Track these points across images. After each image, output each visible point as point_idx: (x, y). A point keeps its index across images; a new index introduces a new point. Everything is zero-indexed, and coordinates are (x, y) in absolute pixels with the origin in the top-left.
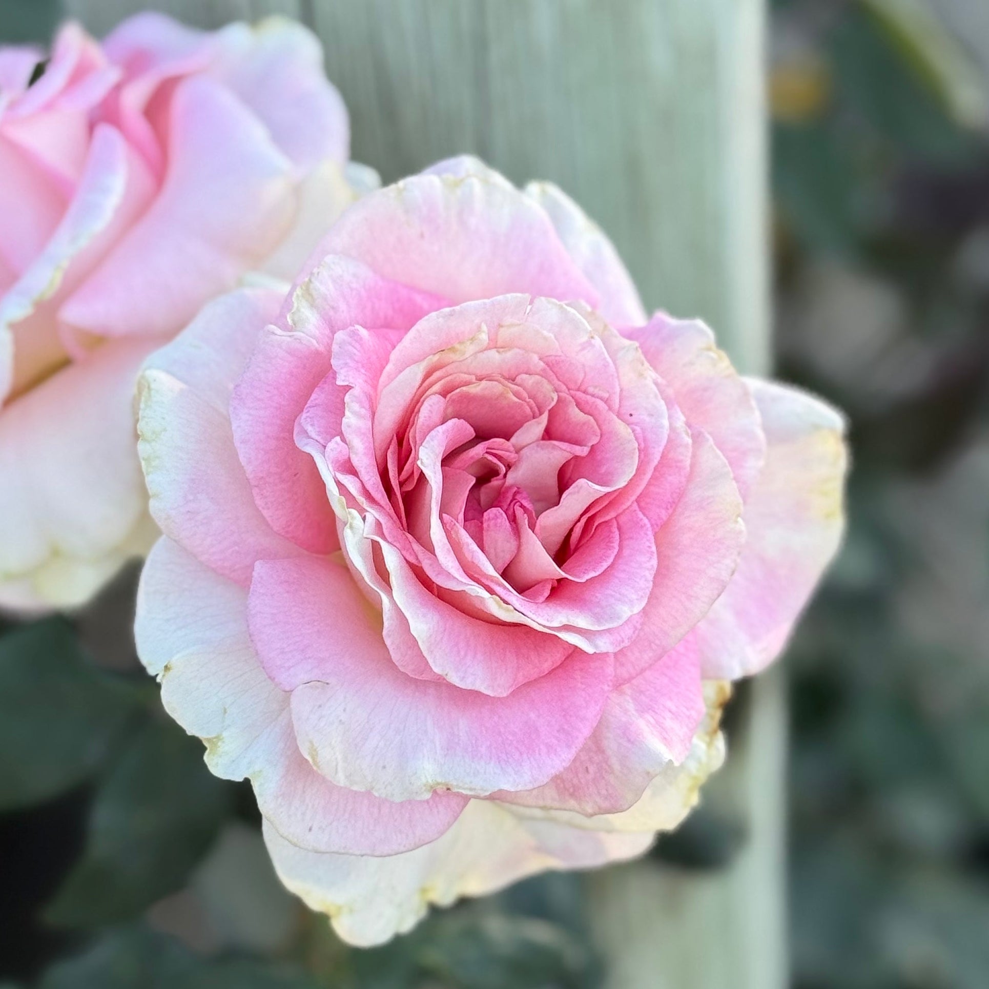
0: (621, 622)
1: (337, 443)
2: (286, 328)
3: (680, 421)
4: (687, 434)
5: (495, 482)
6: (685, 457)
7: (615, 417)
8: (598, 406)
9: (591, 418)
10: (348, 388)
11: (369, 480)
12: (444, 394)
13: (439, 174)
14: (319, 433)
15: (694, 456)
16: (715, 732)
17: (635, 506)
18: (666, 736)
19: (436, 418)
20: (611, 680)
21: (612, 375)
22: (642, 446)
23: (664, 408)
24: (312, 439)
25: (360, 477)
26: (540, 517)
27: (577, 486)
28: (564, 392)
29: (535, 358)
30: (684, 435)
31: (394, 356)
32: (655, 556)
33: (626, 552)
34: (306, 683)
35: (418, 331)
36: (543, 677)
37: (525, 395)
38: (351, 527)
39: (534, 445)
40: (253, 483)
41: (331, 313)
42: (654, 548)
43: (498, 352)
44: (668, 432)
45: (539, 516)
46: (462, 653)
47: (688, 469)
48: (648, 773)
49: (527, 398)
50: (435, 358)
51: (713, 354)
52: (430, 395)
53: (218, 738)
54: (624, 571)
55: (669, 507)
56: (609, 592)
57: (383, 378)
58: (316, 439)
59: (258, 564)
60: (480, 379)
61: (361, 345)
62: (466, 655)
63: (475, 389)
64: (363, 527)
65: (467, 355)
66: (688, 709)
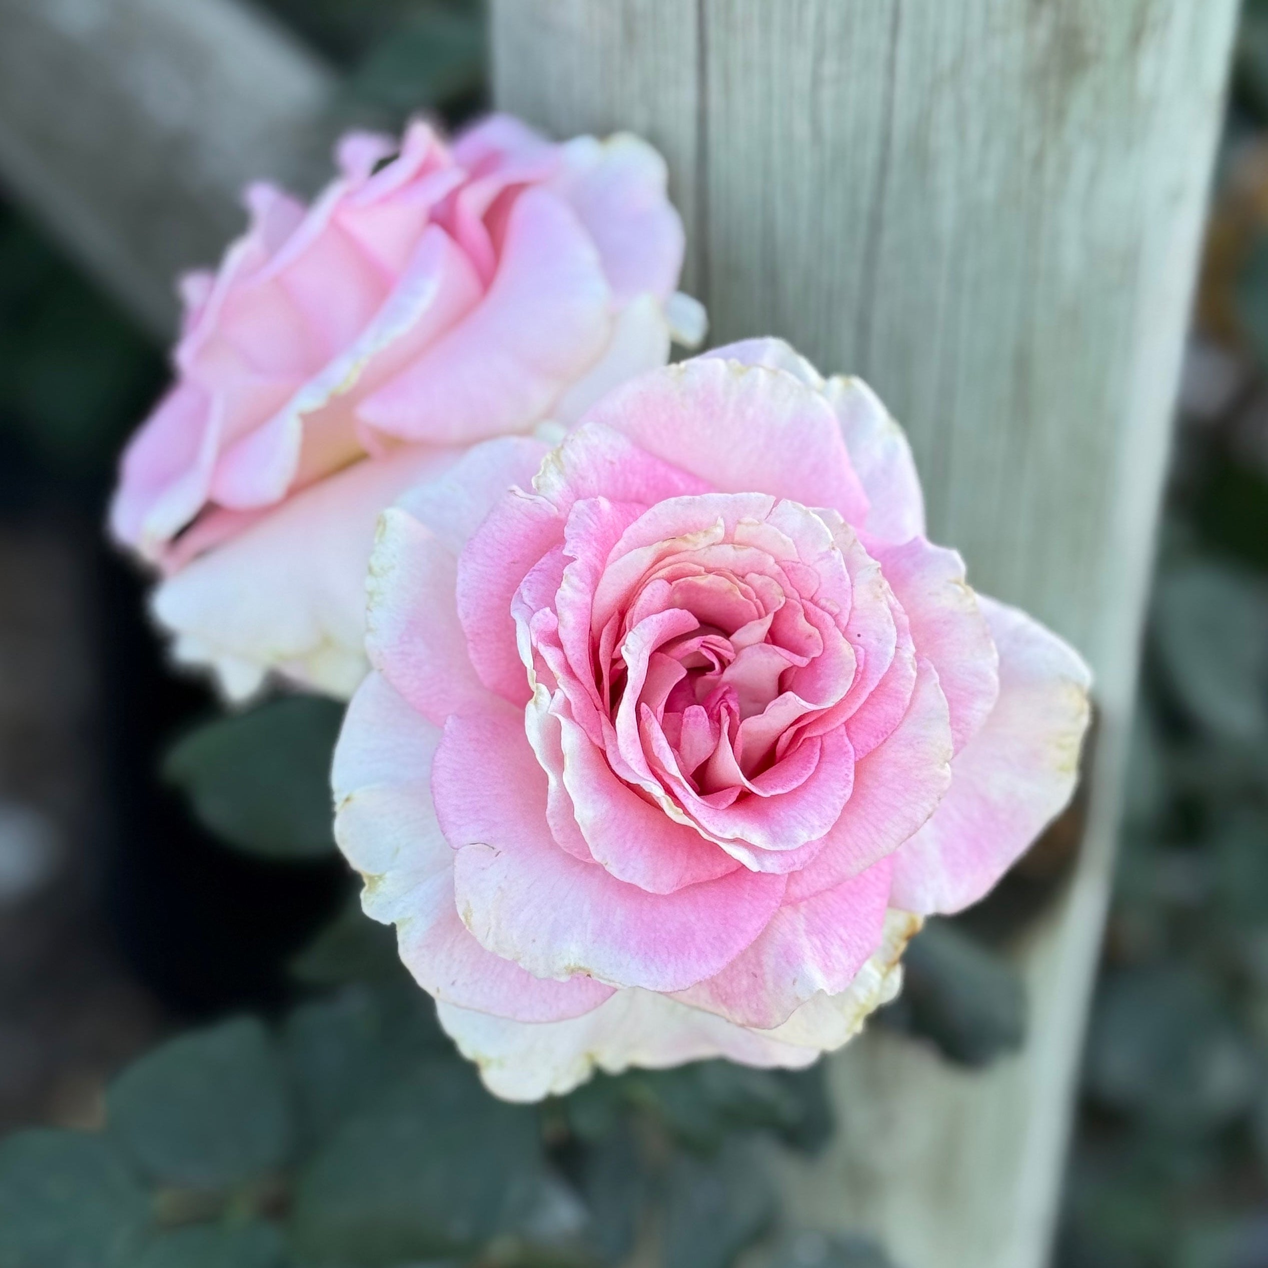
0: (796, 846)
1: (544, 614)
2: (528, 489)
3: (910, 649)
4: (913, 667)
5: (710, 676)
6: (907, 689)
7: (840, 634)
8: (826, 621)
9: (817, 631)
10: (572, 559)
11: (574, 655)
12: (670, 580)
13: (726, 358)
14: (534, 600)
15: (915, 691)
16: (894, 964)
17: (843, 730)
18: (829, 964)
19: (658, 602)
20: (780, 897)
21: (846, 591)
22: (861, 669)
23: (895, 635)
24: (525, 604)
25: (565, 650)
26: (744, 721)
27: (785, 698)
28: (796, 600)
29: (771, 560)
30: (910, 666)
31: (628, 532)
32: (851, 785)
33: (822, 776)
34: (473, 844)
35: (654, 513)
36: (714, 881)
37: (754, 595)
38: (536, 702)
39: (757, 646)
40: (469, 637)
41: (580, 482)
42: (852, 777)
43: (734, 548)
44: (891, 660)
45: (742, 721)
46: (628, 845)
47: (907, 702)
48: (798, 998)
49: (755, 597)
50: (666, 544)
51: (960, 589)
52: (655, 579)
53: (380, 877)
54: (815, 794)
55: (880, 736)
56: (792, 813)
57: (612, 555)
58: (529, 605)
59: (450, 717)
60: (709, 571)
61: (599, 518)
62: (630, 849)
63: (704, 581)
64: (548, 704)
65: (700, 547)
66: (861, 939)
